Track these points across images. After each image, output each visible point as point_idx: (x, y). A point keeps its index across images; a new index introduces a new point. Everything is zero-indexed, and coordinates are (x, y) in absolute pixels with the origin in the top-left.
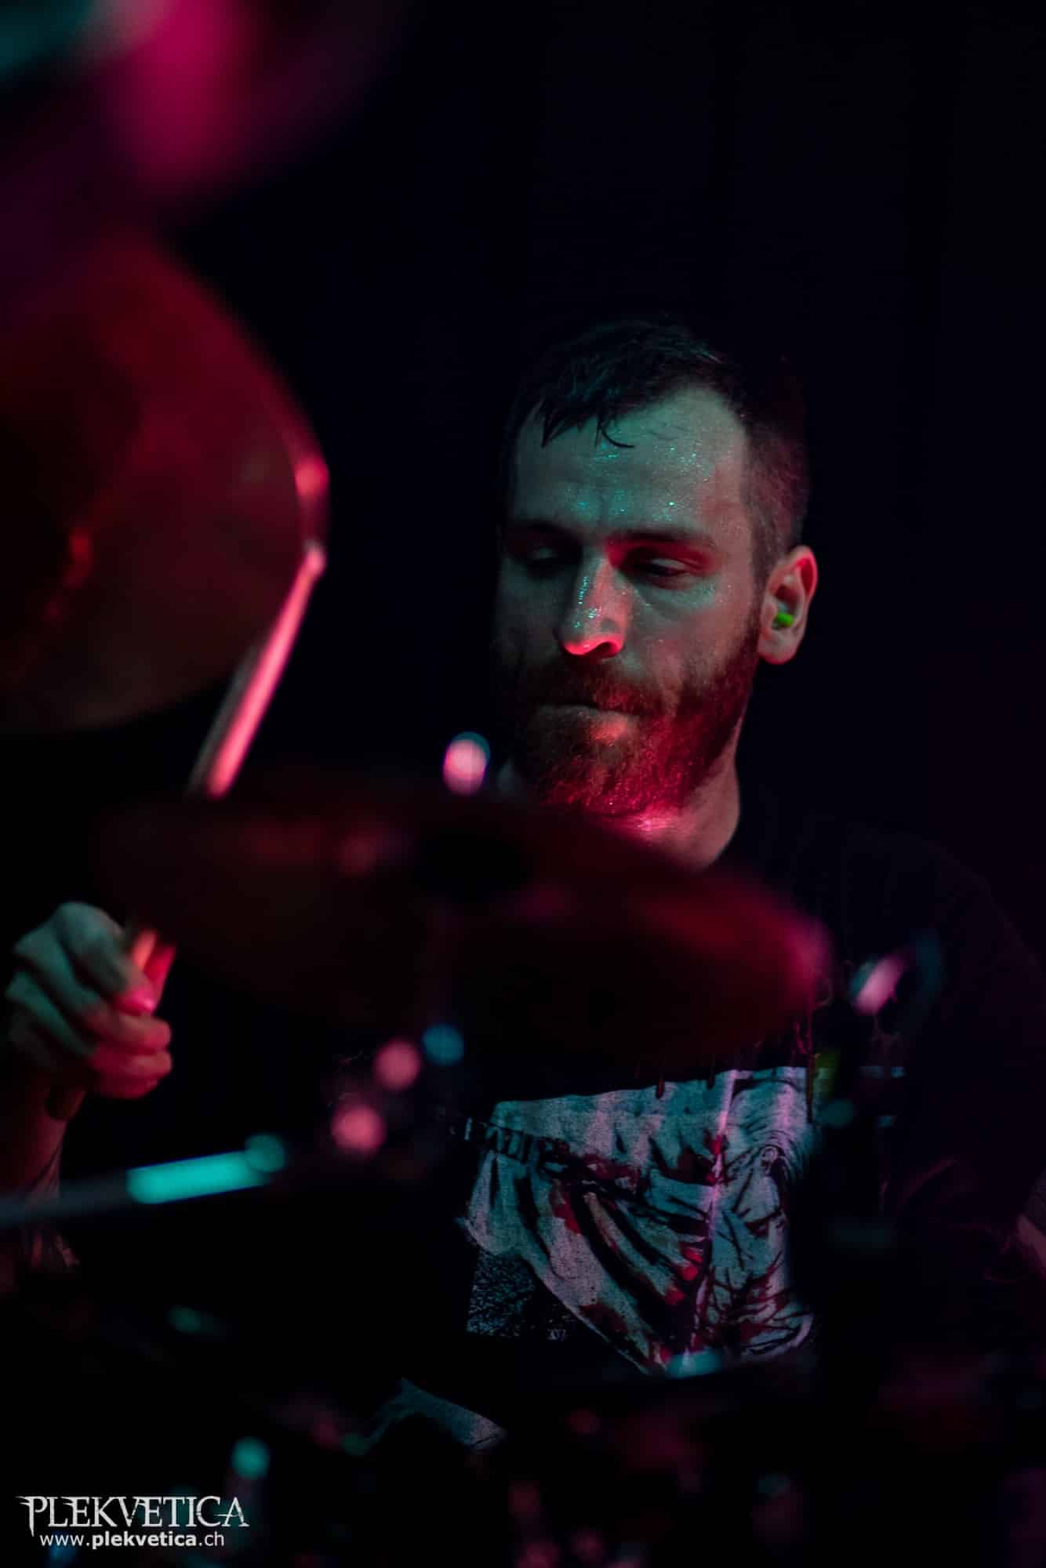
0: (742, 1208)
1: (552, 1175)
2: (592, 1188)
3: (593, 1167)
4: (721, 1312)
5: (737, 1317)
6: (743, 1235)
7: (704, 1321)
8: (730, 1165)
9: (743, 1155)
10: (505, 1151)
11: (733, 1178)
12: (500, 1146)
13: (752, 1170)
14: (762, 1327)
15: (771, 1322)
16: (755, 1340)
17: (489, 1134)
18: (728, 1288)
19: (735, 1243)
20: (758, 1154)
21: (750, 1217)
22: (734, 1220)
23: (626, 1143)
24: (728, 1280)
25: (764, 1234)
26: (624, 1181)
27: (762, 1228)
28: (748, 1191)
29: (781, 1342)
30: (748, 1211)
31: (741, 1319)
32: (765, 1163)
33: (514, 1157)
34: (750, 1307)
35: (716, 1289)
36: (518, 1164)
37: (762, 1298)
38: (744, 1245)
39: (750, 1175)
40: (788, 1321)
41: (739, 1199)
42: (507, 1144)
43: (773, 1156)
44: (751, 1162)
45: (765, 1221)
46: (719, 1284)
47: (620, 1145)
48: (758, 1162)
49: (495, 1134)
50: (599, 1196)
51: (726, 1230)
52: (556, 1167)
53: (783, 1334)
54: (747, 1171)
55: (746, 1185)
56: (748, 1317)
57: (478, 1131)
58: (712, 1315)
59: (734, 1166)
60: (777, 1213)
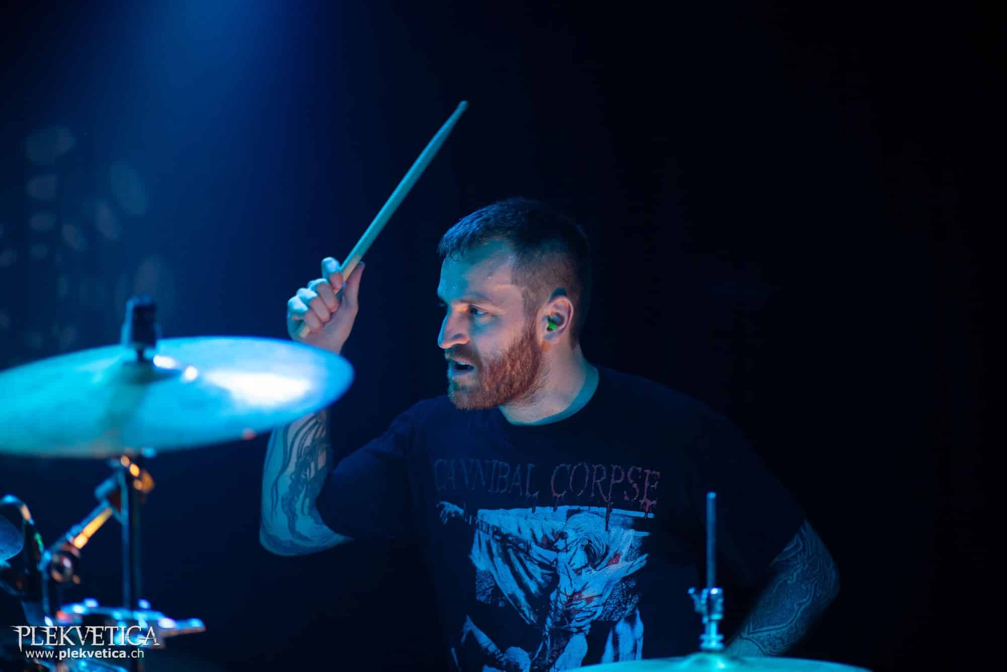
0: (572, 563)
1: (497, 540)
2: (510, 547)
3: (510, 538)
4: (563, 604)
6: (572, 574)
7: (556, 608)
8: (569, 545)
9: (573, 542)
10: (482, 529)
11: (570, 550)
12: (480, 528)
13: (577, 548)
14: (580, 610)
15: (584, 609)
17: (477, 522)
18: (566, 594)
19: (569, 577)
20: (579, 541)
21: (575, 567)
22: (568, 566)
23: (522, 530)
24: (565, 592)
25: (580, 574)
26: (521, 545)
27: (579, 572)
28: (575, 556)
30: (574, 564)
31: (571, 607)
32: (582, 546)
33: (484, 532)
34: (575, 602)
35: (561, 595)
36: (486, 535)
37: (580, 599)
38: (571, 578)
39: (576, 550)
40: (591, 609)
41: (571, 559)
42: (482, 527)
43: (586, 543)
44: (577, 544)
45: (581, 569)
46: (562, 593)
47: (519, 531)
48: (579, 544)
49: (478, 523)
50: (514, 550)
51: (566, 572)
52: (498, 537)
54: (575, 548)
55: (574, 554)
56: (574, 606)
57: (473, 521)
58: (560, 606)
59: (571, 545)
60: (586, 566)
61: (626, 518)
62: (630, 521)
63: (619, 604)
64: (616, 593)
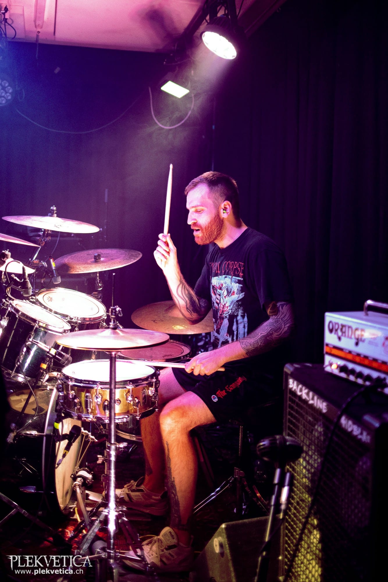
0: (224, 294)
5: (223, 309)
6: (224, 297)
7: (220, 309)
9: (224, 287)
15: (226, 310)
16: (225, 312)
19: (223, 299)
22: (223, 295)
29: (228, 313)
34: (224, 308)
37: (225, 307)
38: (224, 299)
40: (228, 310)
43: (227, 288)
46: (221, 304)
48: (226, 288)
53: (228, 312)
54: (224, 289)
55: (224, 291)
60: (227, 296)
61: (236, 280)
62: (237, 281)
63: (236, 309)
64: (235, 306)
